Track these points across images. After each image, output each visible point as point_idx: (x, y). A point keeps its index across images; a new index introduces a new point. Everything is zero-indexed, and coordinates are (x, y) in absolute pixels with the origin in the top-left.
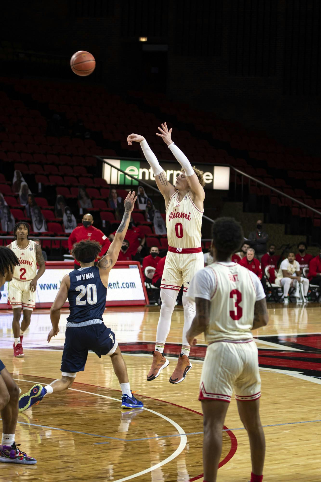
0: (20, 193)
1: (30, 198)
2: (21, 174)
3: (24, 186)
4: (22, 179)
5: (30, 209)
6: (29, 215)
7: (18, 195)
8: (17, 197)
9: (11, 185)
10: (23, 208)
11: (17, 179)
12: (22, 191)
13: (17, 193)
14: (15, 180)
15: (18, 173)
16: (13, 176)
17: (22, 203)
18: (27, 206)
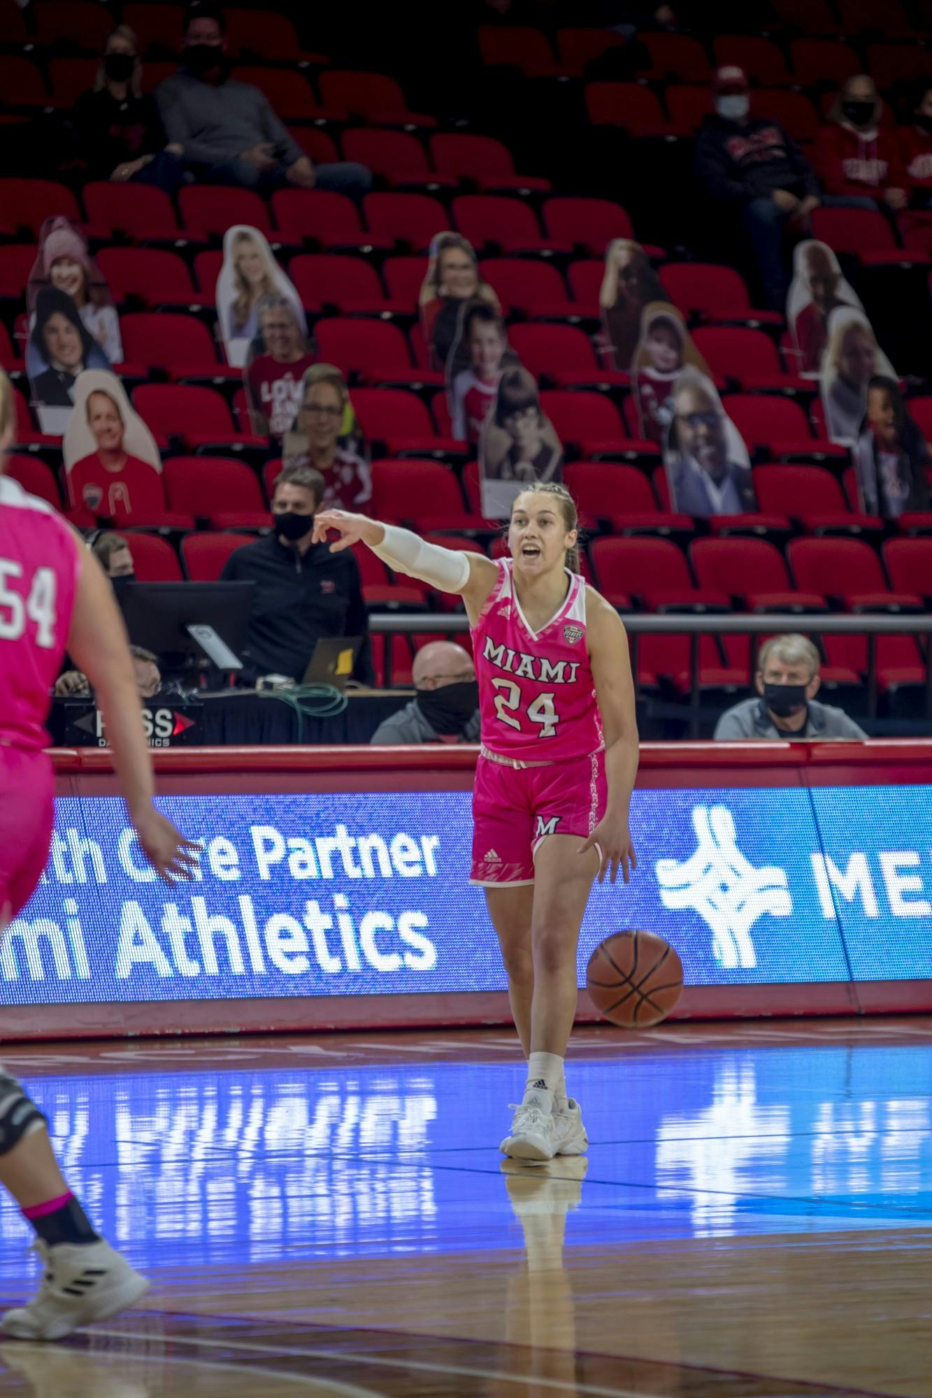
0: (827, 375)
1: (878, 396)
2: (836, 267)
3: (853, 330)
4: (844, 291)
5: (877, 462)
6: (873, 498)
7: (817, 384)
8: (809, 396)
9: (776, 331)
10: (841, 462)
11: (815, 296)
12: (837, 365)
13: (809, 376)
14: (800, 297)
15: (817, 260)
16: (788, 274)
17: (839, 433)
18: (861, 447)
